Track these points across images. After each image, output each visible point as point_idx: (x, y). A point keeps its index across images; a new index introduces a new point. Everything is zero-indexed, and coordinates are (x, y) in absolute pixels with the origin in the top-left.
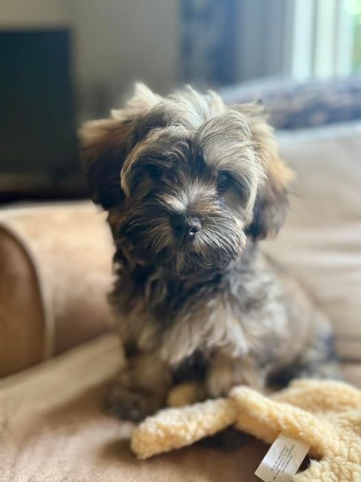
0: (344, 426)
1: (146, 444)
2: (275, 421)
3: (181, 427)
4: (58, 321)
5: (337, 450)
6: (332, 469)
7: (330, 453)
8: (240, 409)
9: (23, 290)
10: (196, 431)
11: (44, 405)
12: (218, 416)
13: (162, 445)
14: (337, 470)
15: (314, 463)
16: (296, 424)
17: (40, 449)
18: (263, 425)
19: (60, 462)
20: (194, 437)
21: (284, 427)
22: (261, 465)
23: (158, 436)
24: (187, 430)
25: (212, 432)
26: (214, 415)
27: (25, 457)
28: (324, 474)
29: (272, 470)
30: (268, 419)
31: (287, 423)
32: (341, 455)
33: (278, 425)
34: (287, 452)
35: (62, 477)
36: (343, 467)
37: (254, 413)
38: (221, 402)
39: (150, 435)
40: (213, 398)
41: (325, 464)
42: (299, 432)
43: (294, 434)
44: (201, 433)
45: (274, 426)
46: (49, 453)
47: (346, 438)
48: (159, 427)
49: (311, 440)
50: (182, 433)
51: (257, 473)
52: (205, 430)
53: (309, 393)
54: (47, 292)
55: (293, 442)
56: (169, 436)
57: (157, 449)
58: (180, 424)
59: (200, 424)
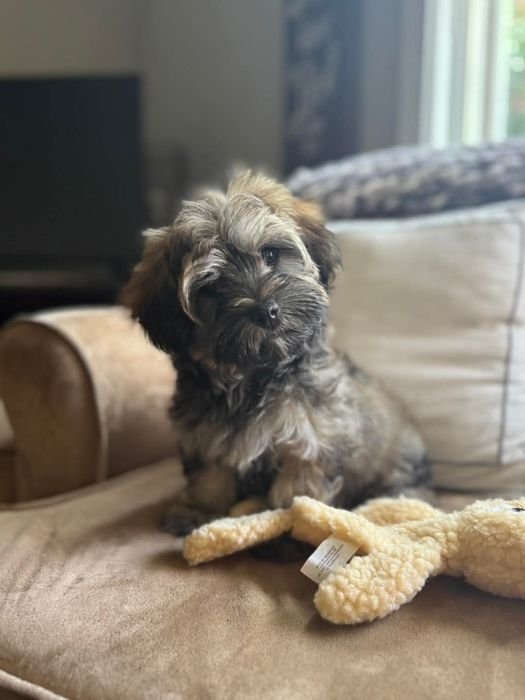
0: (400, 533)
1: (198, 549)
2: (327, 523)
3: (234, 530)
4: (112, 434)
5: (382, 549)
6: (373, 563)
7: (375, 551)
9: (76, 398)
10: (248, 535)
11: (95, 521)
12: (272, 521)
13: (214, 549)
14: (377, 564)
16: (346, 524)
17: (89, 555)
18: (314, 527)
19: (109, 565)
20: (246, 540)
21: (334, 528)
22: (307, 563)
23: (210, 539)
24: (239, 533)
26: (269, 520)
27: (74, 560)
28: (363, 566)
29: (317, 567)
30: (318, 521)
31: (337, 524)
32: (386, 552)
33: (329, 526)
34: (334, 552)
35: (109, 576)
36: (382, 561)
37: (307, 515)
38: (280, 511)
39: (202, 538)
40: (272, 508)
41: (366, 558)
42: (347, 531)
43: (343, 536)
44: (253, 537)
45: (324, 527)
46: (99, 557)
47: (398, 541)
48: (210, 530)
49: (359, 540)
50: (234, 536)
51: (303, 570)
52: (258, 534)
53: (379, 510)
54: (102, 403)
55: (341, 543)
56: (221, 540)
57: (209, 554)
59: (252, 528)
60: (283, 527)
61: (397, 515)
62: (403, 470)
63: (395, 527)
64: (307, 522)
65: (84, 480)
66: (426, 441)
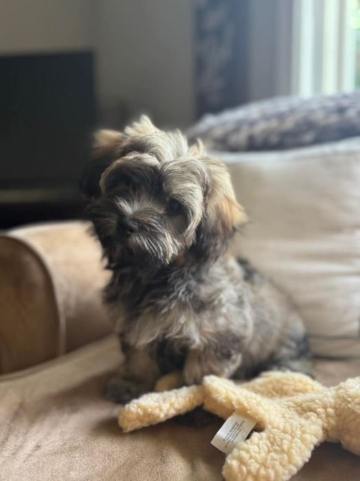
0: (289, 407)
1: (129, 421)
2: (230, 402)
3: (157, 407)
4: (68, 320)
5: (275, 425)
6: (269, 438)
7: (269, 427)
8: (206, 394)
9: (40, 296)
10: (168, 410)
11: (54, 389)
12: (187, 399)
13: (141, 421)
14: (272, 439)
15: (255, 434)
16: (246, 404)
17: (47, 422)
18: (221, 405)
19: (62, 432)
20: (166, 415)
21: (236, 407)
22: (216, 436)
23: (138, 413)
24: (161, 410)
25: (182, 412)
26: (185, 398)
27: (36, 428)
28: (261, 442)
29: (224, 440)
30: (224, 401)
31: (240, 403)
32: (278, 428)
33: (232, 405)
34: (237, 427)
35: (62, 443)
36: (277, 437)
37: (215, 396)
39: (132, 413)
40: (187, 385)
41: (263, 434)
42: (247, 410)
43: (244, 413)
44: (172, 412)
45: (229, 406)
46: (55, 425)
47: (287, 416)
48: (139, 406)
49: (256, 417)
50: (157, 412)
51: (212, 443)
52: (176, 409)
53: (271, 382)
54: (60, 298)
55: (243, 419)
56: (147, 414)
57: (138, 425)
58: (157, 404)
59: (172, 405)
60: (196, 404)
61: (285, 388)
62: (289, 347)
63: (284, 400)
64: (215, 401)
65: (49, 355)
66: (306, 323)
